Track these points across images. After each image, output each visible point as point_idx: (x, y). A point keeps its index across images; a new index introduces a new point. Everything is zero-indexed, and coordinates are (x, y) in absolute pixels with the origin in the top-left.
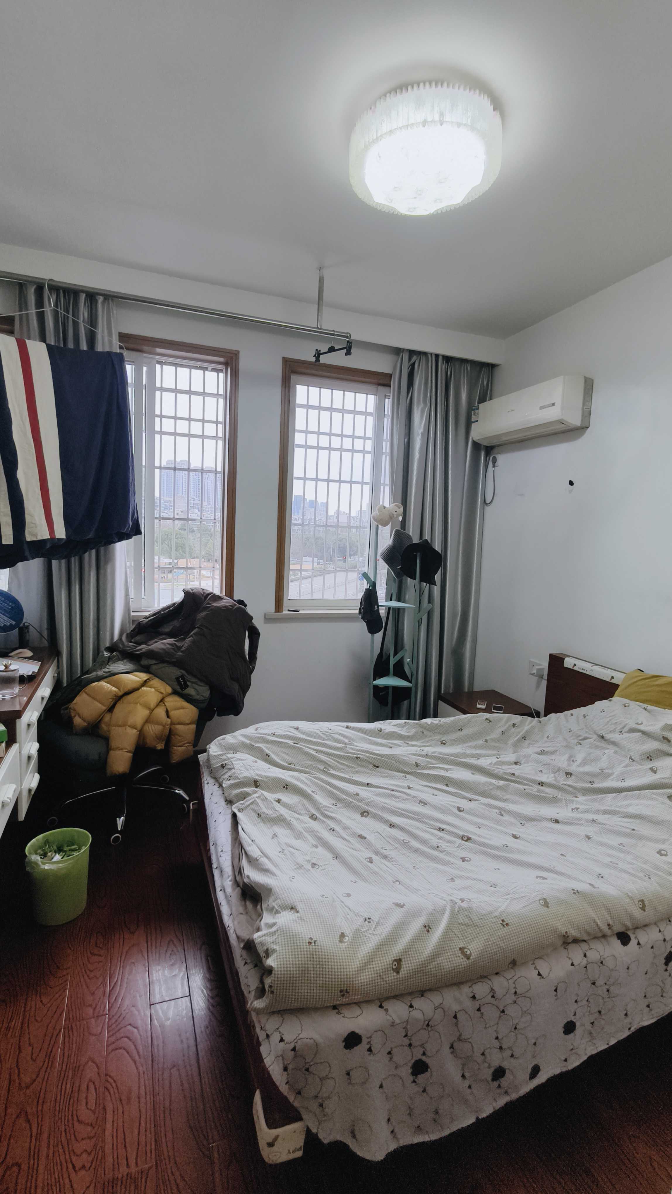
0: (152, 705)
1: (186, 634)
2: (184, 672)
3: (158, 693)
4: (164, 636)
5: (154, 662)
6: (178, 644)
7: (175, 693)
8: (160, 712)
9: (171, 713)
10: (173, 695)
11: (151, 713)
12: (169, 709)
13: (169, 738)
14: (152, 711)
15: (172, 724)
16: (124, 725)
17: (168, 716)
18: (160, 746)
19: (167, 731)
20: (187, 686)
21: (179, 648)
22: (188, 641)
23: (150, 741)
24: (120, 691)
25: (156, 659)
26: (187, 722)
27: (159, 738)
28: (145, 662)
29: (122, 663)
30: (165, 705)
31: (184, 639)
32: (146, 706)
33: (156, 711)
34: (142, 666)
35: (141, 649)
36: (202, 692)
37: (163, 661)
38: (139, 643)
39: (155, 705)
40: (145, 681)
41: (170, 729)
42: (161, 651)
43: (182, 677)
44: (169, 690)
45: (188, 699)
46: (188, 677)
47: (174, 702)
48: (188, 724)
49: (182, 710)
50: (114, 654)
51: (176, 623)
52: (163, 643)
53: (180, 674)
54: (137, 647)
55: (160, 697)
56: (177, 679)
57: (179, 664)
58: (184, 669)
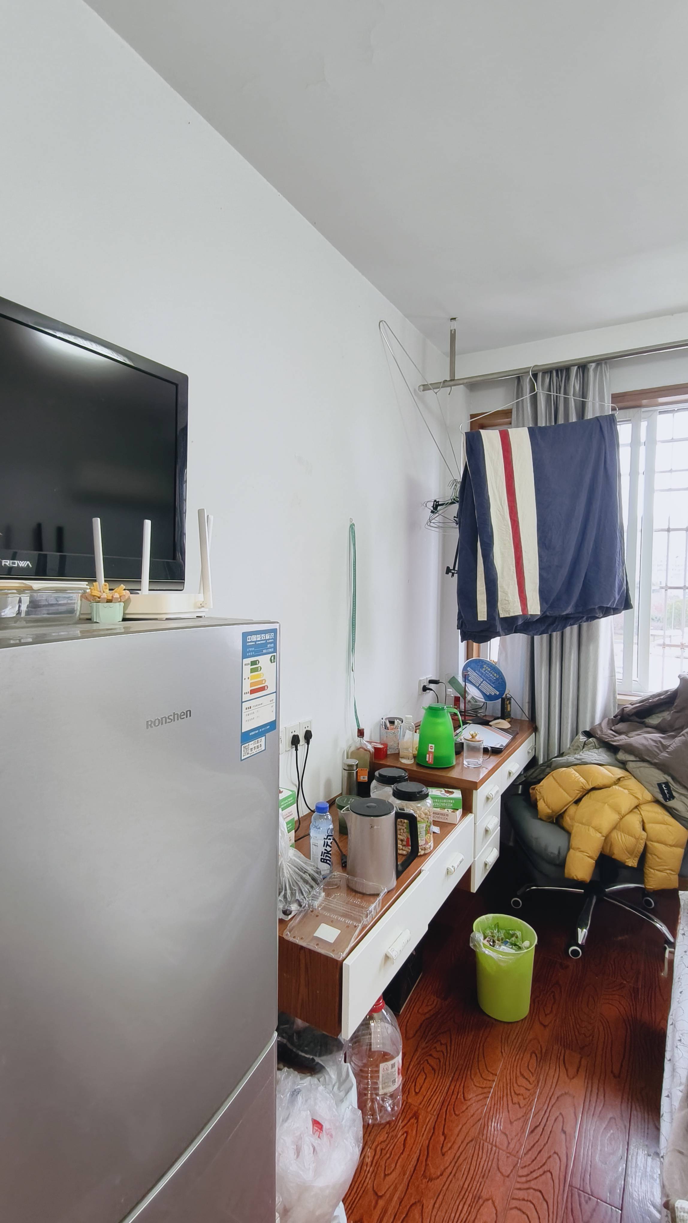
0: (624, 810)
1: (677, 732)
2: (669, 779)
3: (632, 797)
4: (649, 729)
5: (632, 758)
6: (665, 742)
7: (655, 801)
8: (634, 821)
9: (647, 826)
10: (653, 803)
11: (621, 819)
12: (645, 821)
13: (643, 855)
14: (623, 817)
15: (648, 839)
16: (588, 824)
17: (643, 828)
18: (632, 862)
19: (642, 847)
20: (672, 797)
21: (665, 747)
22: (678, 740)
23: (619, 854)
24: (589, 784)
25: (636, 756)
26: (671, 843)
27: (631, 853)
28: (621, 756)
29: (597, 752)
30: (641, 814)
31: (674, 737)
32: (616, 809)
33: (627, 818)
34: (617, 760)
35: (618, 740)
37: (644, 760)
38: (619, 733)
39: (627, 811)
40: (619, 779)
41: (646, 845)
42: (641, 747)
43: (667, 784)
44: (649, 797)
45: (673, 813)
46: (674, 786)
47: (653, 813)
48: (671, 846)
49: (663, 826)
50: (590, 739)
51: (666, 716)
52: (645, 738)
53: (665, 781)
54: (615, 736)
55: (635, 802)
56: (660, 785)
57: (662, 767)
58: (669, 775)
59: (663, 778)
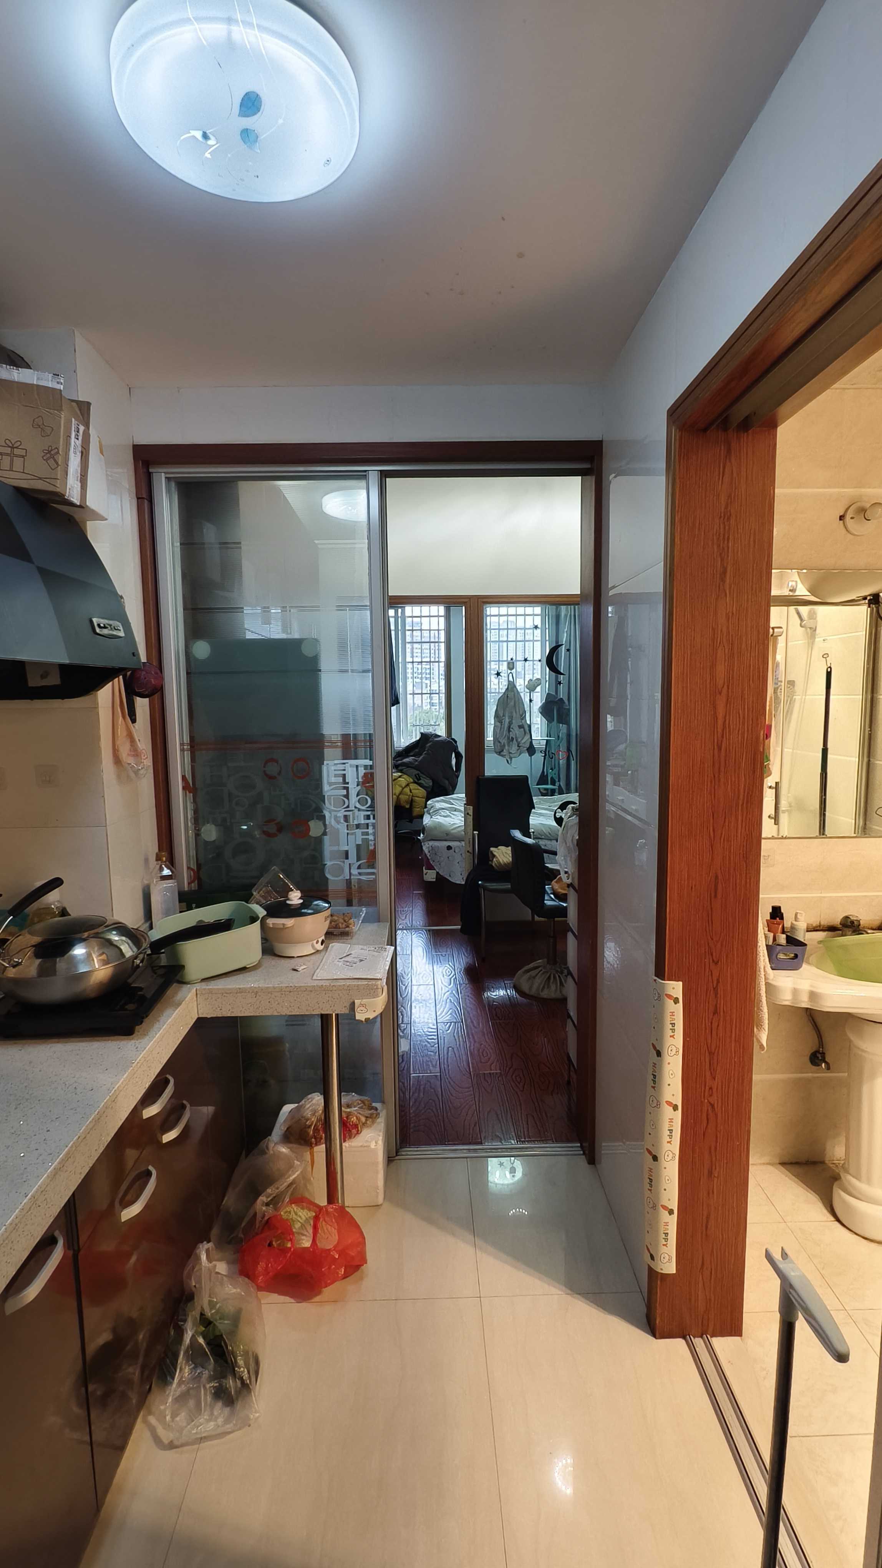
0: (403, 786)
1: (421, 755)
3: (406, 781)
5: (405, 768)
7: (415, 782)
8: (407, 790)
9: (412, 791)
10: (413, 783)
13: (412, 802)
14: (403, 789)
15: (413, 796)
17: (411, 791)
18: (408, 806)
19: (410, 799)
20: (420, 779)
21: (417, 760)
22: (421, 757)
23: (403, 803)
25: (406, 766)
27: (407, 802)
28: (401, 768)
30: (410, 788)
31: (419, 757)
32: (400, 786)
33: (405, 789)
35: (398, 763)
36: (428, 782)
37: (409, 768)
38: (397, 761)
39: (405, 786)
41: (412, 799)
42: (408, 763)
43: (418, 774)
44: (412, 781)
45: (420, 785)
46: (421, 775)
47: (413, 786)
48: (420, 797)
49: (417, 790)
51: (416, 750)
52: (411, 758)
55: (408, 783)
56: (415, 775)
57: (415, 768)
58: (419, 771)
59: (417, 772)
